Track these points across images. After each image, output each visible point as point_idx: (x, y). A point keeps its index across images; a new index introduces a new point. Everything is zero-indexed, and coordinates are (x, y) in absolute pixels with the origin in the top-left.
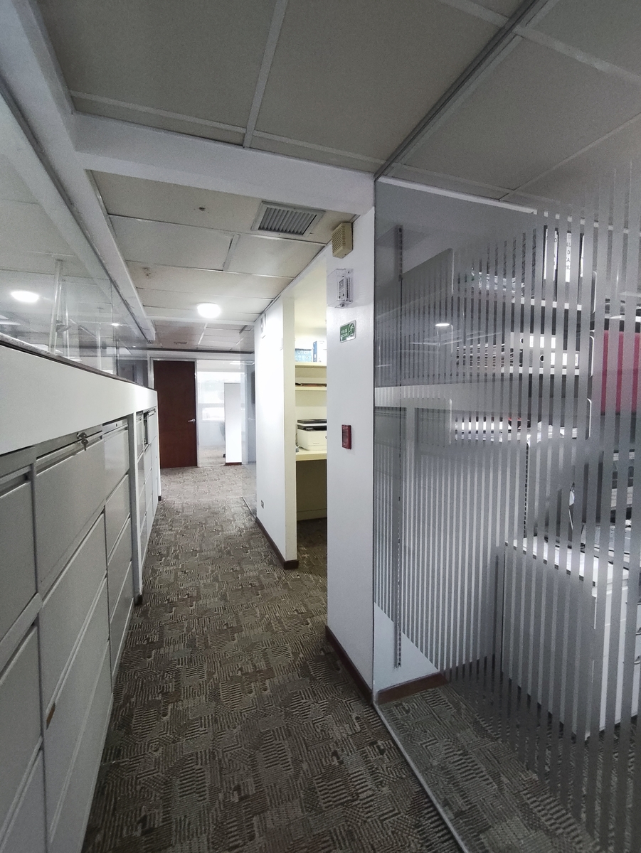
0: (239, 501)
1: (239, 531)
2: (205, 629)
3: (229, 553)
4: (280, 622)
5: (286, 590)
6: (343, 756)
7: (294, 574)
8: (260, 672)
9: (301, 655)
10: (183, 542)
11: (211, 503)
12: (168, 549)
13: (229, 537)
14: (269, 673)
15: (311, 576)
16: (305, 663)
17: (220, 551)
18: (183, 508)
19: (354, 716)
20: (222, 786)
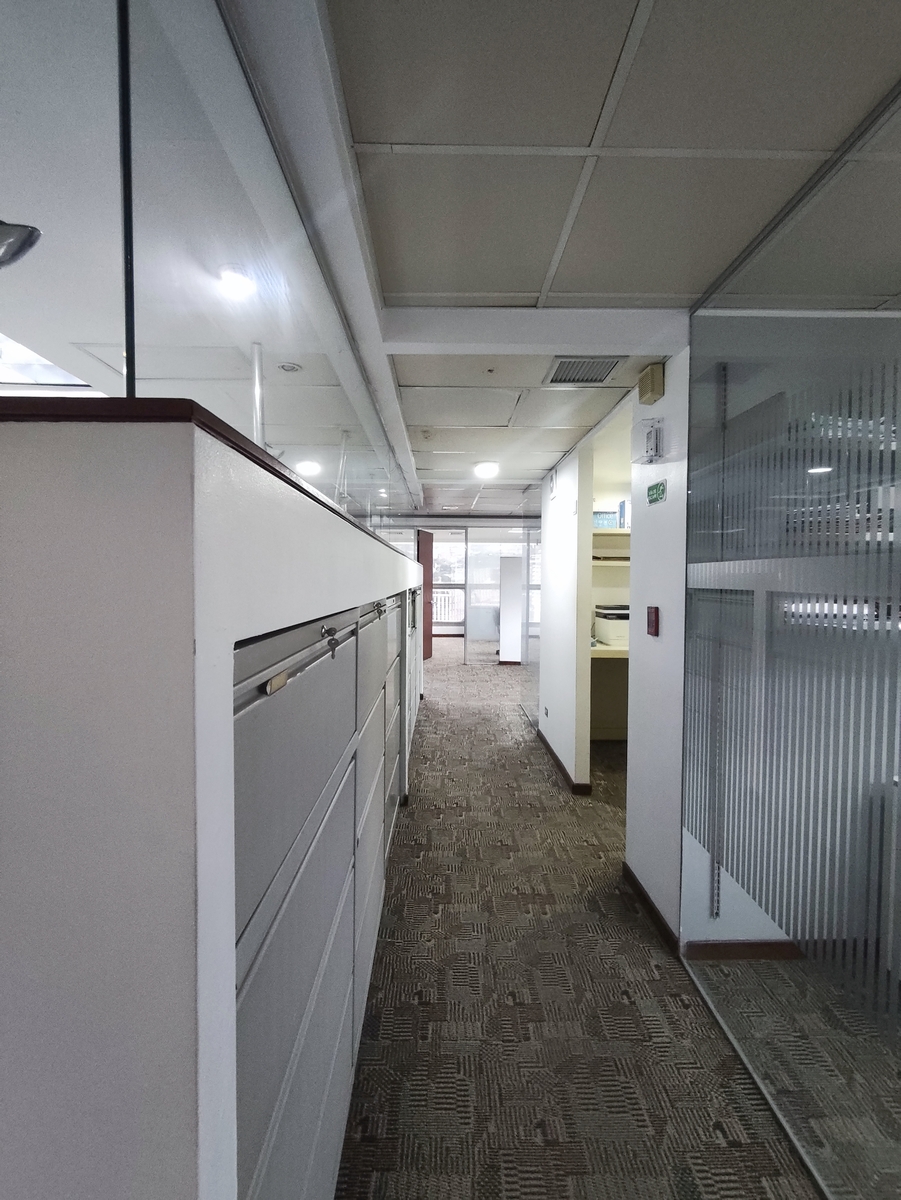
0: (516, 708)
1: (516, 743)
2: (477, 842)
3: (503, 766)
4: (564, 849)
5: (575, 818)
6: (636, 998)
7: (585, 801)
8: (538, 894)
9: (590, 889)
10: (449, 748)
11: (481, 708)
12: (433, 752)
13: (504, 749)
14: (550, 898)
15: (607, 806)
16: (594, 898)
17: (493, 762)
18: (448, 710)
19: (653, 963)
20: (496, 988)
